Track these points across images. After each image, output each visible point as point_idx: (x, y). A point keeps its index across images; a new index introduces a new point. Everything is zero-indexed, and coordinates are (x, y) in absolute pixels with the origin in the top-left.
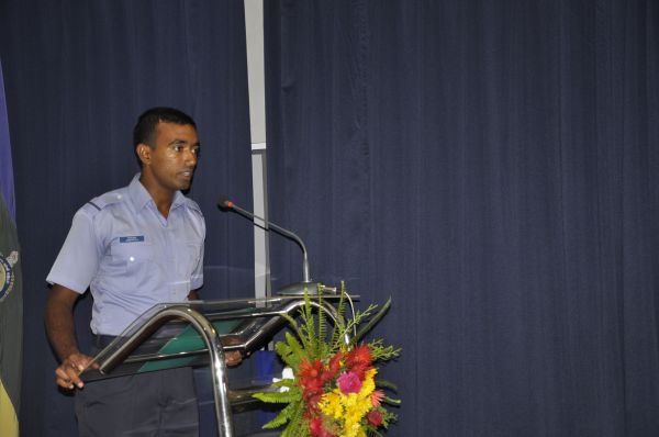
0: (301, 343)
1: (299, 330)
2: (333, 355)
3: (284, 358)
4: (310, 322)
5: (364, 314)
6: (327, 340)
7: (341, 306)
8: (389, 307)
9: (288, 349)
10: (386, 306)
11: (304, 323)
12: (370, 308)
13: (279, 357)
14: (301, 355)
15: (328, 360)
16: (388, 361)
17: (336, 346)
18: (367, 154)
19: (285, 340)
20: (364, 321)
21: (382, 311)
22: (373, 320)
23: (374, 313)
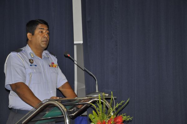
0: (98, 115)
1: (97, 110)
2: (109, 119)
3: (92, 120)
4: (100, 106)
5: (119, 104)
6: (106, 113)
7: (111, 101)
8: (129, 102)
9: (93, 117)
10: (128, 101)
11: (98, 107)
12: (122, 102)
13: (90, 120)
14: (97, 119)
15: (107, 121)
16: (128, 122)
17: (109, 116)
18: (116, 46)
19: (92, 113)
20: (120, 106)
21: (126, 103)
22: (123, 106)
23: (123, 104)
